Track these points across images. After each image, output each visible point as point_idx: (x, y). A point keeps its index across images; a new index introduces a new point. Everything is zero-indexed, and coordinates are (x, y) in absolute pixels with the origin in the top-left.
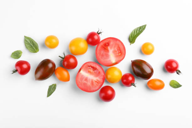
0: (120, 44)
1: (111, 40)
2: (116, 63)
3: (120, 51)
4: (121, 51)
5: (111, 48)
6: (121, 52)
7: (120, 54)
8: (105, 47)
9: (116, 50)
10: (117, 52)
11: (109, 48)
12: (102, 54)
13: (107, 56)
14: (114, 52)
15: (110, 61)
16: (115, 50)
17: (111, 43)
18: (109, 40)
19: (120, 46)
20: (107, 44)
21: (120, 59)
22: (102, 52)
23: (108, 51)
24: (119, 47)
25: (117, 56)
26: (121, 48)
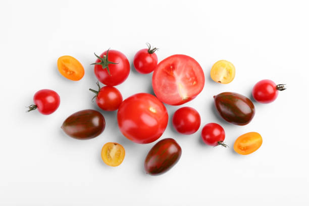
0: (194, 65)
1: (178, 59)
2: (189, 99)
3: (194, 78)
4: (196, 78)
5: (179, 74)
6: (196, 80)
7: (195, 83)
8: (168, 73)
9: (188, 76)
10: (189, 79)
11: (175, 73)
12: (163, 84)
13: (173, 87)
14: (184, 80)
15: (178, 95)
16: (186, 76)
17: (179, 65)
18: (174, 59)
19: (194, 69)
20: (171, 67)
21: (195, 92)
22: (164, 81)
23: (173, 78)
24: (192, 71)
25: (189, 87)
26: (196, 73)
